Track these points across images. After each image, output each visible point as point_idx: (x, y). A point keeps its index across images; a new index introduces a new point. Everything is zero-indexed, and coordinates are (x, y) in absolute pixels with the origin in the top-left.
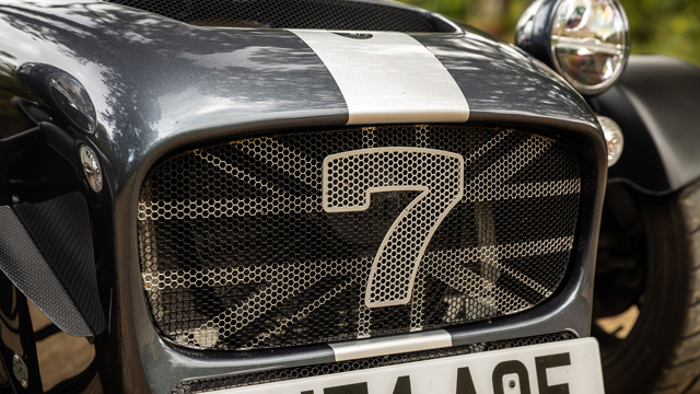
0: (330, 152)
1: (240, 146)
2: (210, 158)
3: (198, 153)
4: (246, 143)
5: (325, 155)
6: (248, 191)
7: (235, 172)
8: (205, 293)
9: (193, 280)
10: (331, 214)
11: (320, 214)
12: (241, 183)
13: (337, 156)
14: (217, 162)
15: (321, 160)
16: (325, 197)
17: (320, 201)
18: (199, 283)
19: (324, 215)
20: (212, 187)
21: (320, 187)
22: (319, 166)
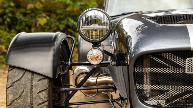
0: (188, 57)
1: (162, 55)
2: (154, 58)
3: (151, 56)
4: (164, 54)
5: (187, 58)
6: (164, 66)
10: (188, 74)
11: (185, 74)
12: (162, 64)
13: (191, 58)
15: (185, 59)
16: (186, 69)
17: (185, 70)
19: (186, 74)
20: (154, 65)
21: (185, 66)
22: (185, 61)
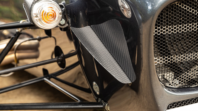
2: (183, 6)
3: (177, 3)
7: (193, 11)
8: (174, 65)
9: (169, 60)
14: (185, 7)
18: (172, 61)
20: (183, 19)
